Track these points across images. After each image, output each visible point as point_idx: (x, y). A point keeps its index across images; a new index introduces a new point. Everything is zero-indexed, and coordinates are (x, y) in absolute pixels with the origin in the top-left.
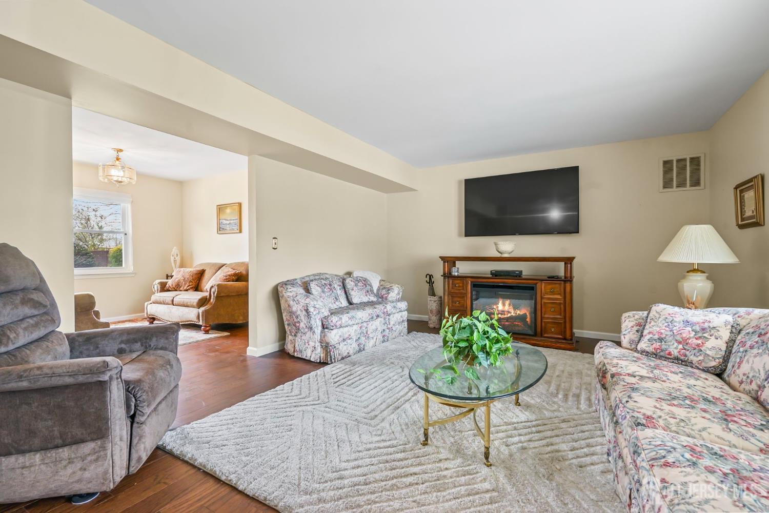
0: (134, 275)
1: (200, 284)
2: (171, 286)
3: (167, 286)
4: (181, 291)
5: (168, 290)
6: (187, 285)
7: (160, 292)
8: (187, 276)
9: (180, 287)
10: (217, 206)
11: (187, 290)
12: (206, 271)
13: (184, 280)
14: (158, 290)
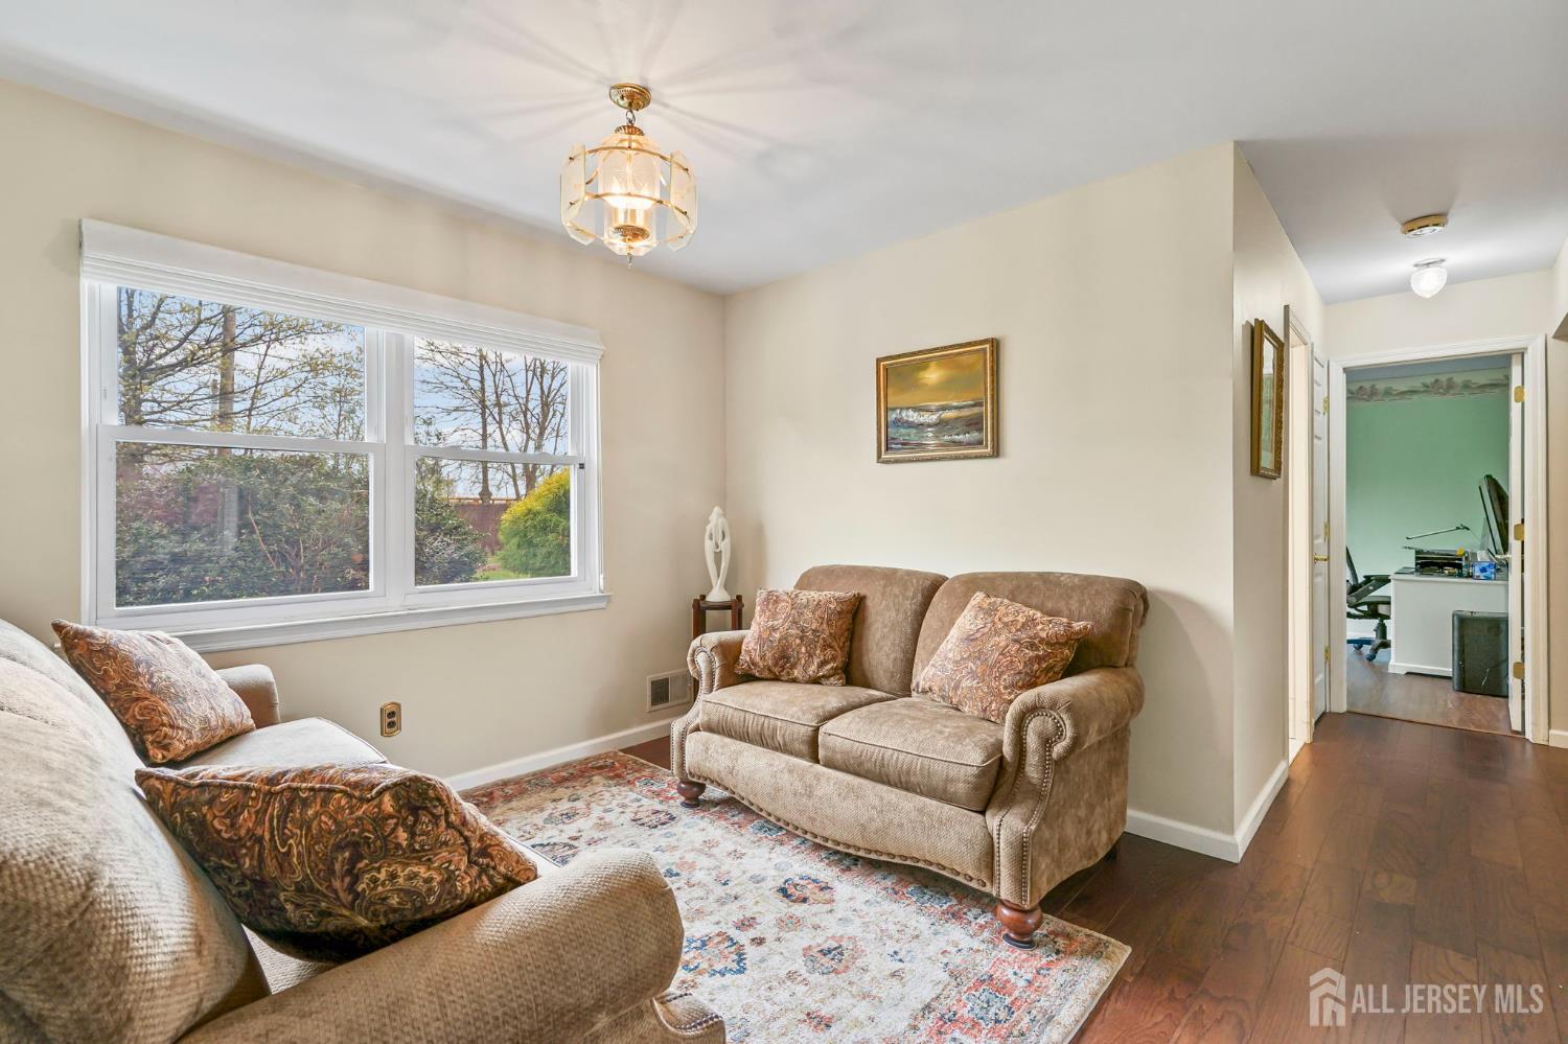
0: (603, 605)
1: (855, 656)
2: (758, 659)
3: (744, 657)
4: (794, 681)
5: (748, 678)
6: (816, 661)
7: (724, 685)
8: (810, 620)
9: (793, 666)
10: (879, 361)
11: (816, 681)
12: (869, 603)
13: (801, 638)
14: (711, 674)
